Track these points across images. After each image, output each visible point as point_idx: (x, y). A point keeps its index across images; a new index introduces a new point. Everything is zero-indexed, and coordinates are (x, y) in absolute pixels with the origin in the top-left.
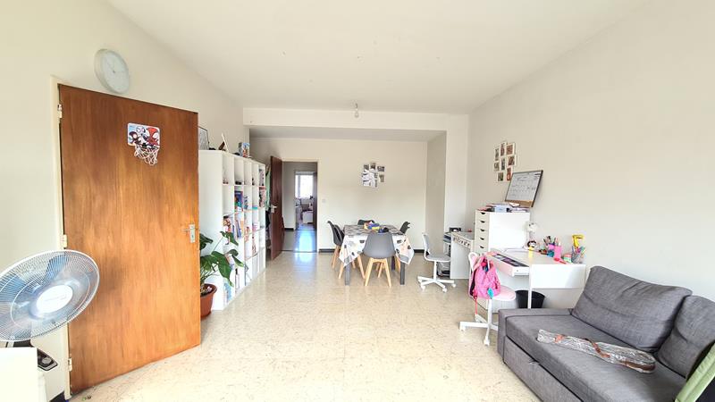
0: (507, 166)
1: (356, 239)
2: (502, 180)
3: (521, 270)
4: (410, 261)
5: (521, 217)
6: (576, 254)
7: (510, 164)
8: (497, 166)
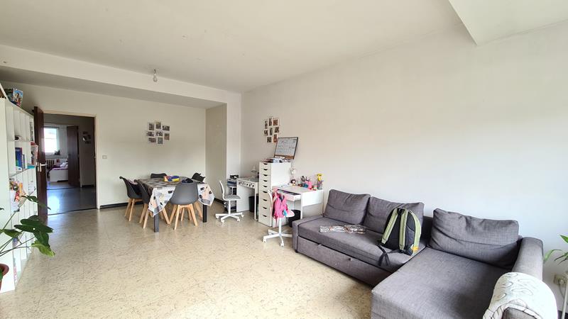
0: (274, 133)
1: (165, 190)
2: (270, 142)
3: (297, 197)
4: (211, 203)
5: (287, 165)
6: (319, 185)
7: (276, 132)
8: (266, 133)
